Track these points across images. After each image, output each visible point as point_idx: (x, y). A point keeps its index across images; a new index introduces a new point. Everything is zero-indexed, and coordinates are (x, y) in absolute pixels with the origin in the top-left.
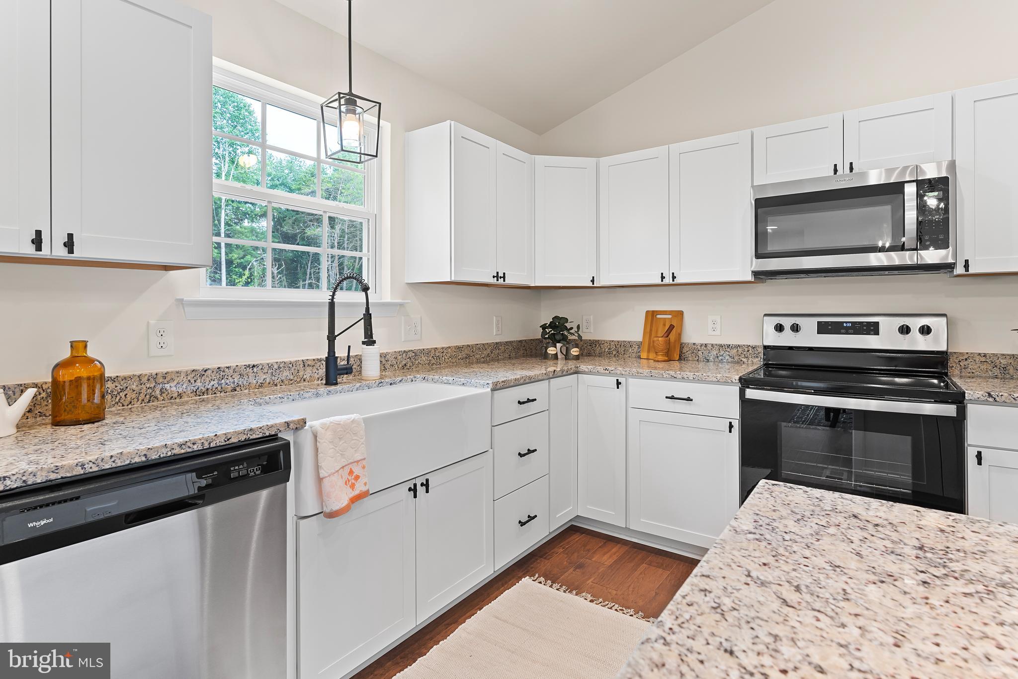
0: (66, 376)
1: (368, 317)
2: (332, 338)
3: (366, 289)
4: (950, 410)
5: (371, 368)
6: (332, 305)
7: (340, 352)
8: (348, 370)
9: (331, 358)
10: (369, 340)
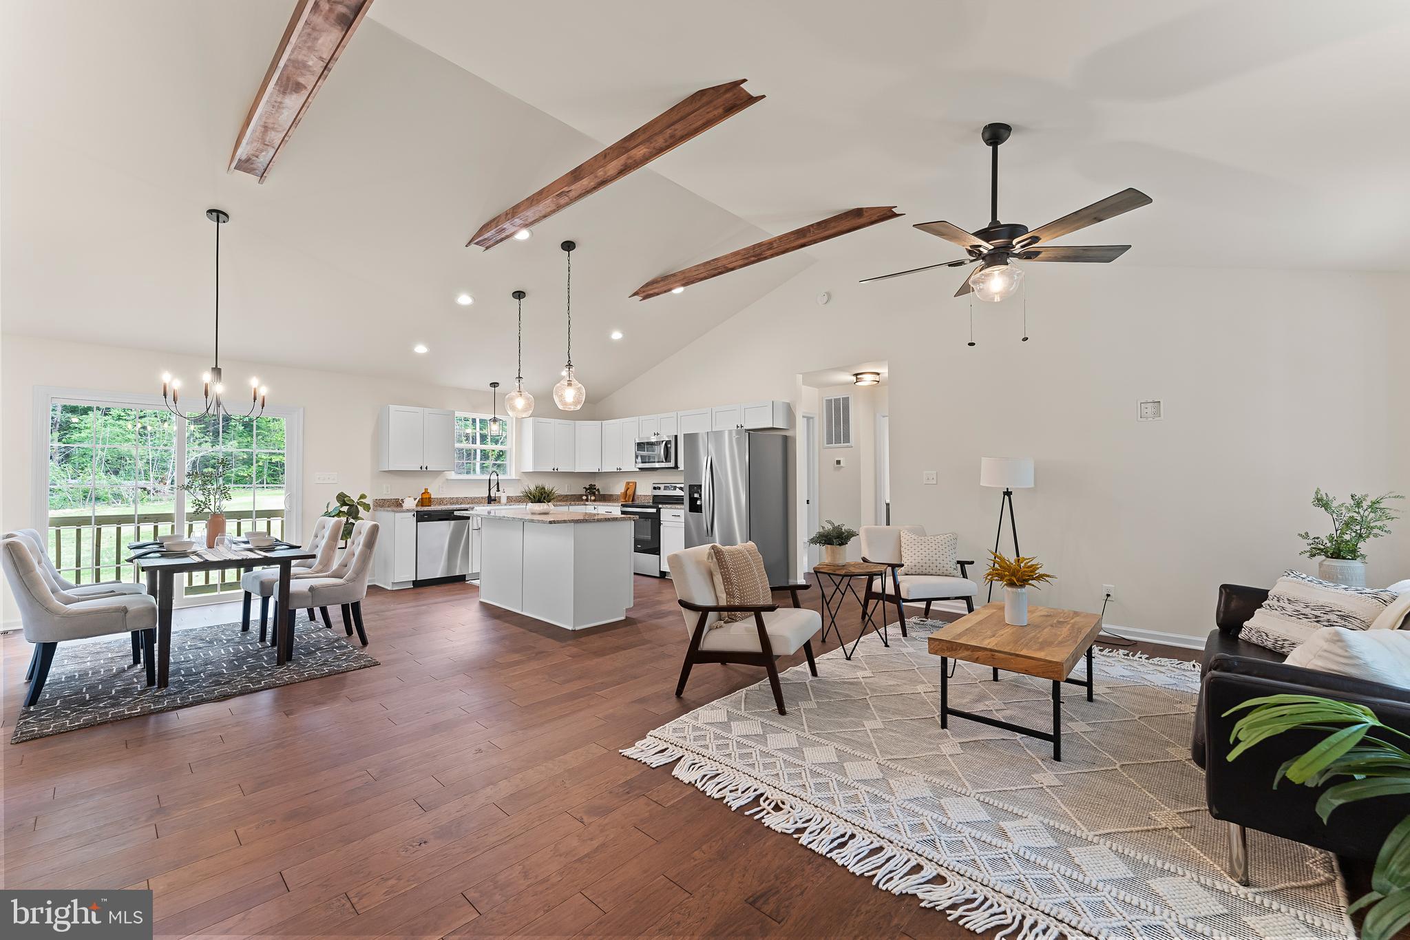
0: (425, 496)
1: (498, 484)
2: (490, 490)
3: (497, 475)
4: (654, 510)
5: (504, 500)
6: (490, 480)
7: (493, 495)
8: (495, 500)
9: (490, 496)
10: (498, 490)
